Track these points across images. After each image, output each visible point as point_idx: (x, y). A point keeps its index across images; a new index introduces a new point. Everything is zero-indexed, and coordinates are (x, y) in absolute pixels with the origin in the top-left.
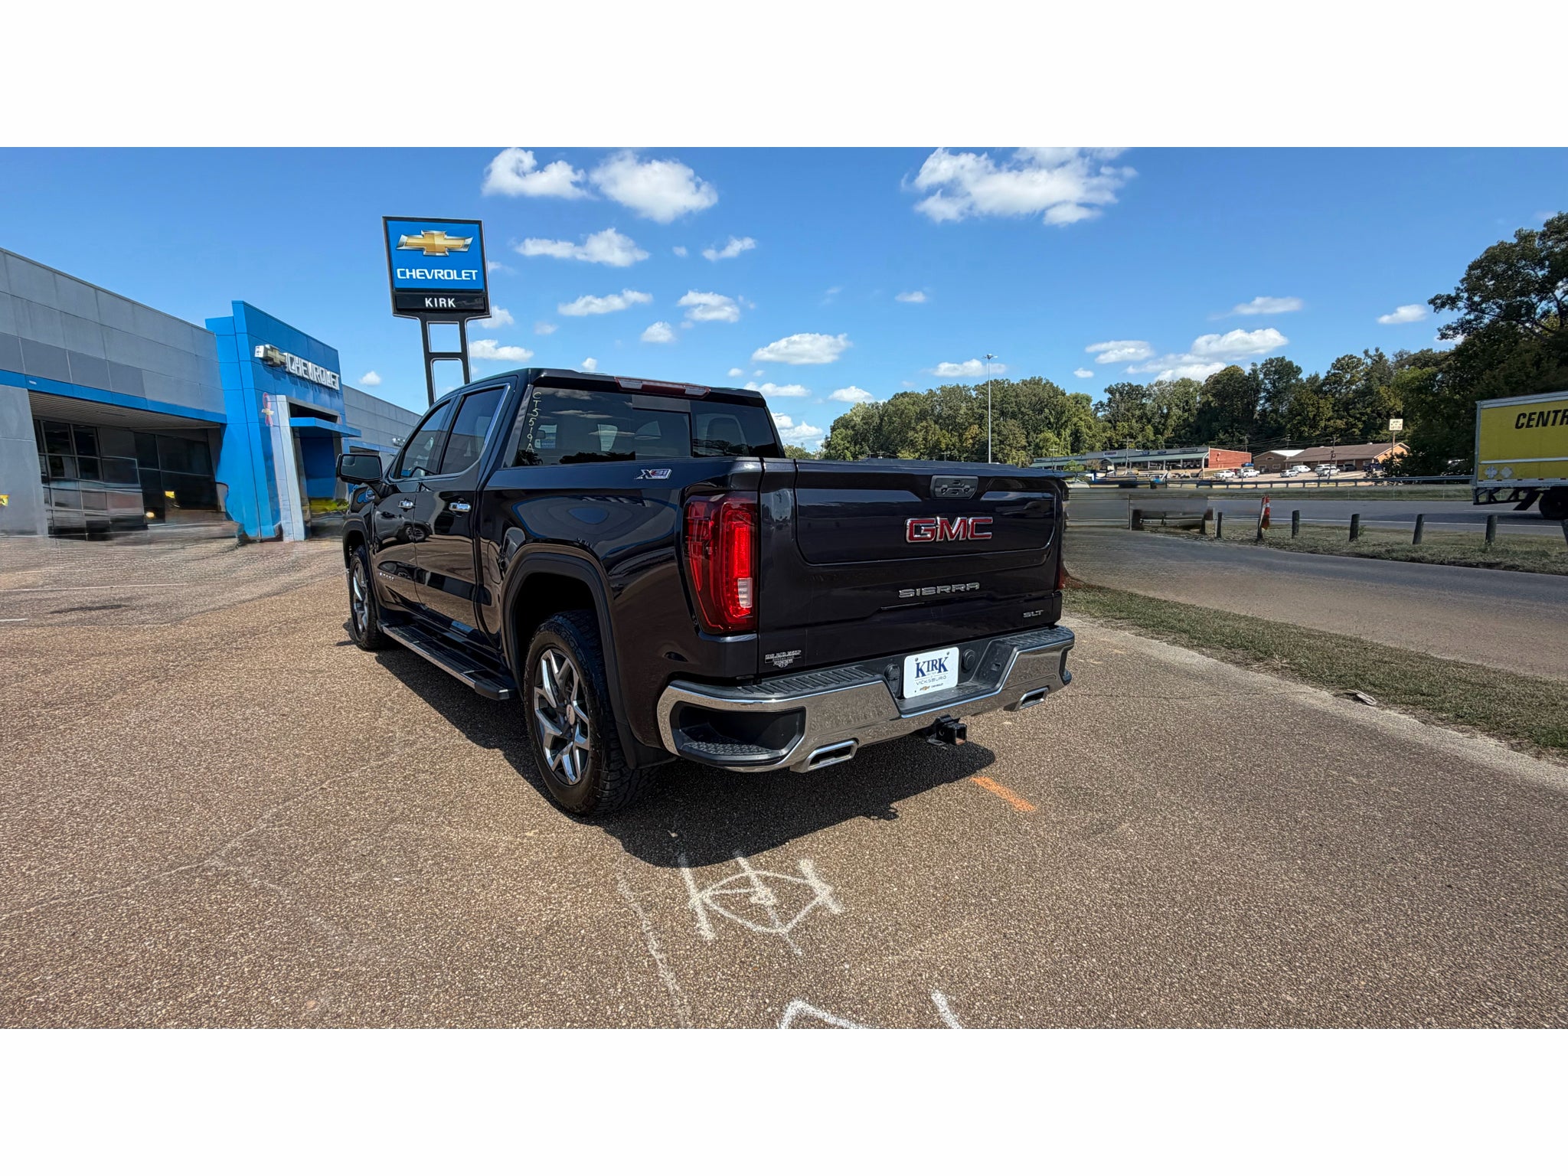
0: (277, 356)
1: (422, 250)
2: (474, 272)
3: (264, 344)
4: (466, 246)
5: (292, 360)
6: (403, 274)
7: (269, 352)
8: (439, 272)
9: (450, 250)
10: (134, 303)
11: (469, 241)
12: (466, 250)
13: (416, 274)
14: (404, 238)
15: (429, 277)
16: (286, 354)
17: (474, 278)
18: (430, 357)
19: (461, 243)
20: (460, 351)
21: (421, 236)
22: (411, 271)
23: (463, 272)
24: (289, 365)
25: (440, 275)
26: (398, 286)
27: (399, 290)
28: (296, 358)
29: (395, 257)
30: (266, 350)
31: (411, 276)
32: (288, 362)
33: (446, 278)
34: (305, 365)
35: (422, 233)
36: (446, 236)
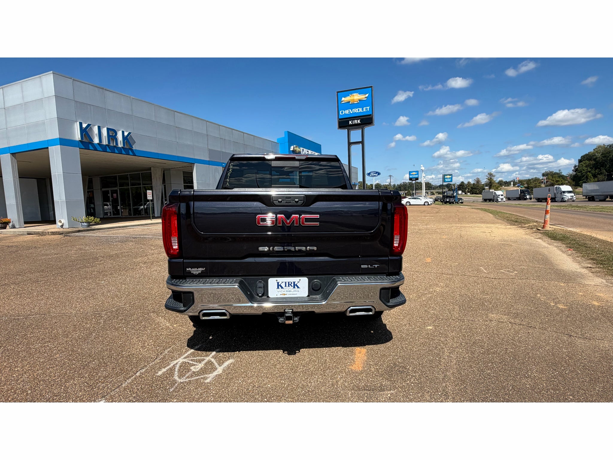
0: (298, 149)
1: (349, 102)
2: (368, 108)
3: (293, 145)
4: (366, 97)
5: (303, 150)
6: (342, 112)
7: (295, 148)
8: (355, 110)
9: (360, 100)
10: (254, 136)
11: (367, 95)
12: (366, 99)
13: (347, 112)
14: (343, 99)
15: (351, 112)
16: (301, 148)
17: (368, 110)
18: (350, 144)
19: (364, 96)
20: (361, 141)
21: (349, 97)
22: (345, 111)
23: (364, 108)
24: (302, 152)
25: (355, 111)
26: (340, 118)
27: (340, 119)
28: (305, 149)
29: (340, 106)
30: (294, 147)
31: (345, 113)
32: (302, 151)
33: (358, 112)
34: (308, 151)
35: (350, 95)
36: (359, 95)
